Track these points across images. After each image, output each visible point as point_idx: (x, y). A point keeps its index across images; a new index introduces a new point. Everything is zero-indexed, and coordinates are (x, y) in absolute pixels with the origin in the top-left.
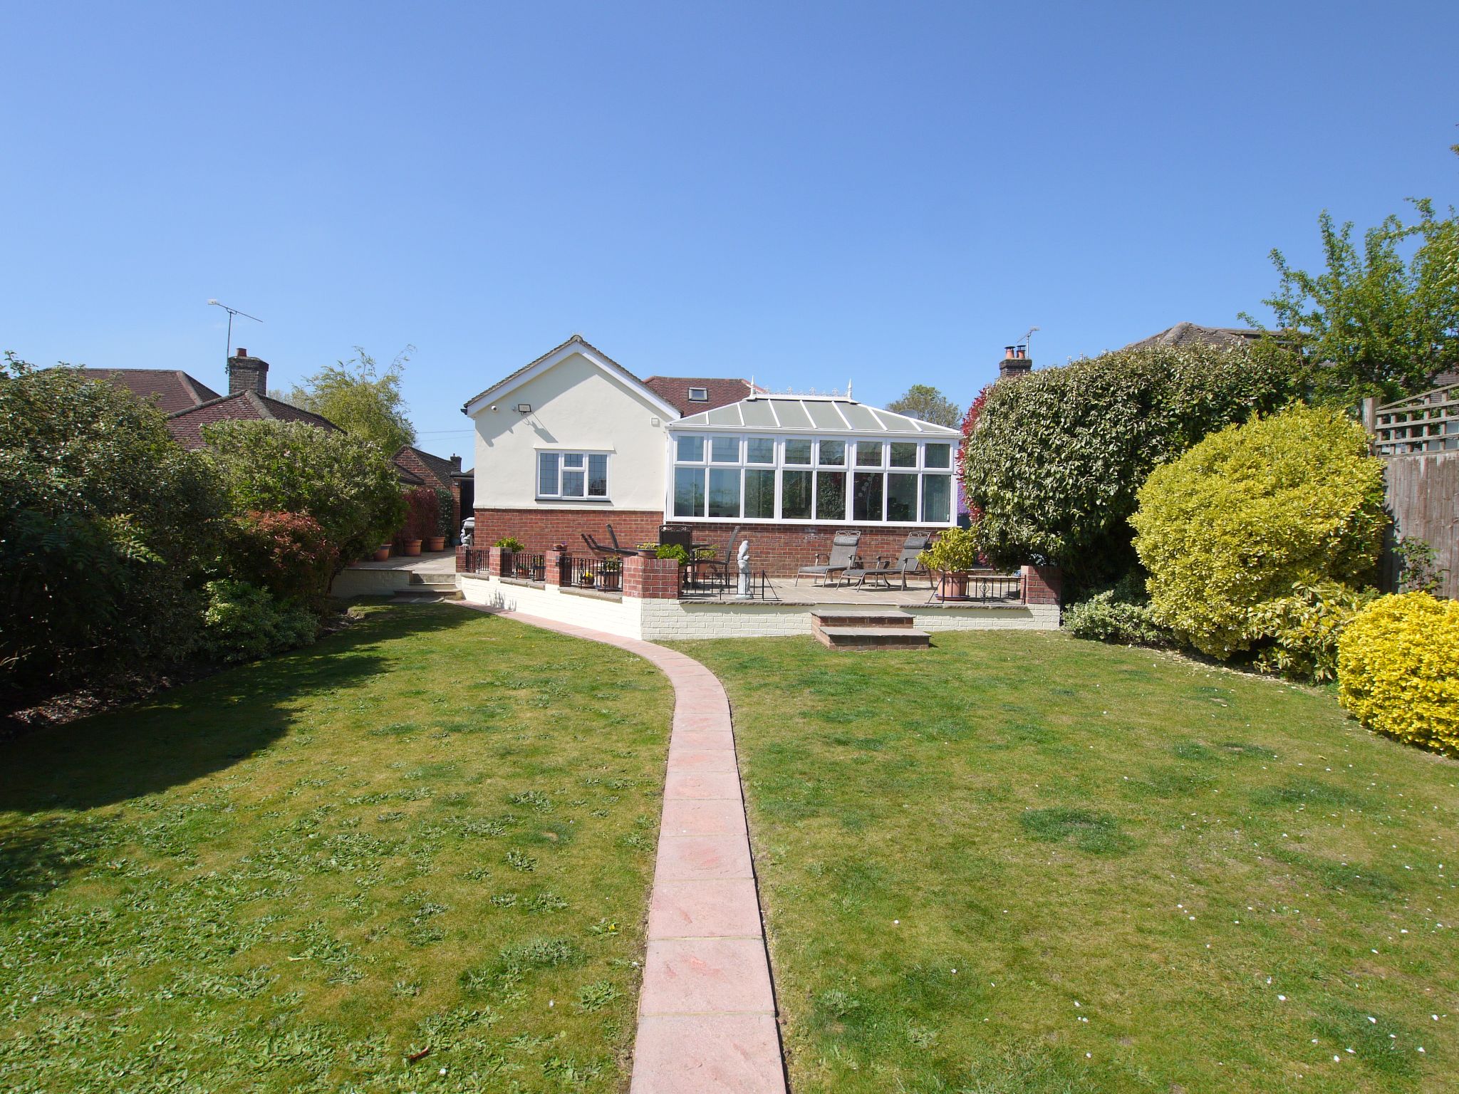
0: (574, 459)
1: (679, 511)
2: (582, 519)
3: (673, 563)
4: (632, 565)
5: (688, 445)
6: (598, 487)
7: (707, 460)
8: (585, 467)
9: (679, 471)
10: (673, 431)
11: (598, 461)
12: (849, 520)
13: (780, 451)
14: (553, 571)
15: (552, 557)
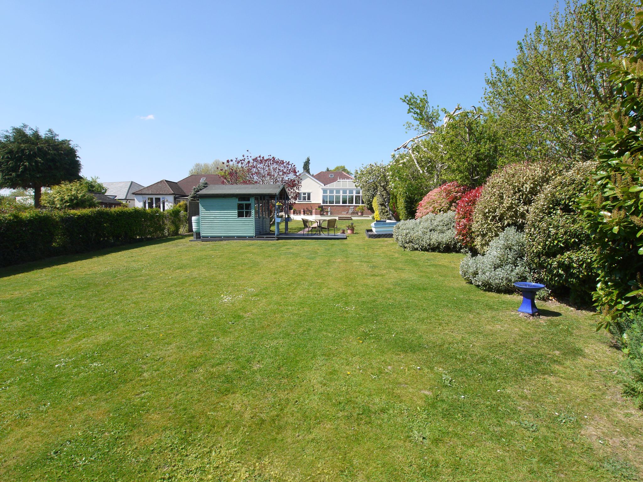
0: (304, 194)
1: (324, 202)
2: (306, 205)
3: (319, 210)
4: (314, 211)
5: (325, 191)
6: (309, 199)
7: (328, 194)
8: (307, 195)
9: (323, 196)
10: (322, 189)
11: (309, 195)
12: (354, 204)
13: (341, 192)
14: (302, 213)
15: (302, 210)
